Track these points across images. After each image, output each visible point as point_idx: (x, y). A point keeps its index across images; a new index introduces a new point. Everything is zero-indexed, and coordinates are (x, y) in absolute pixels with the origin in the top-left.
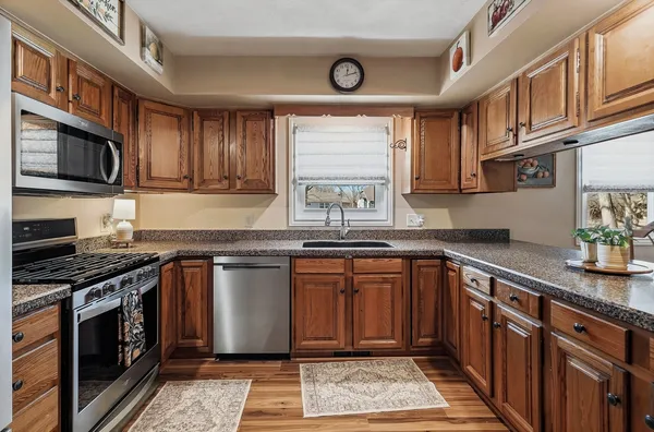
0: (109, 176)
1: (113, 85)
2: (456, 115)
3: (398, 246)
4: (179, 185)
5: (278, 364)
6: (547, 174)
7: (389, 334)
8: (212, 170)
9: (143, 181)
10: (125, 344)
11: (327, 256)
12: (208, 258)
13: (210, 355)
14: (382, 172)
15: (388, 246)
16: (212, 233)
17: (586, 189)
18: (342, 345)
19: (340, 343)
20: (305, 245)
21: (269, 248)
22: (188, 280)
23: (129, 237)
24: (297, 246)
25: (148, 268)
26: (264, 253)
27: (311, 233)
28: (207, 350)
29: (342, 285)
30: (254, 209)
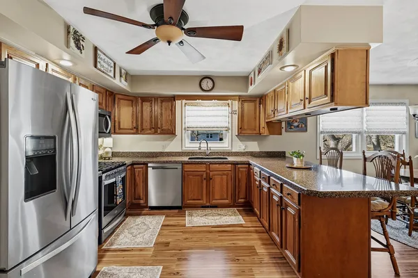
0: (106, 130)
1: (107, 91)
2: (258, 100)
3: (230, 159)
4: (132, 131)
5: (177, 211)
6: (303, 126)
7: (225, 197)
8: (147, 125)
9: (117, 130)
10: (117, 196)
11: (198, 163)
12: (146, 164)
13: (147, 207)
14: (226, 125)
15: (226, 159)
16: (146, 153)
17: (321, 132)
18: (205, 203)
19: (204, 202)
20: (189, 159)
21: (173, 160)
22: (137, 175)
23: (110, 155)
24: (186, 159)
25: (123, 168)
26: (170, 162)
27: (193, 153)
28: (145, 205)
29: (205, 176)
30: (166, 142)
